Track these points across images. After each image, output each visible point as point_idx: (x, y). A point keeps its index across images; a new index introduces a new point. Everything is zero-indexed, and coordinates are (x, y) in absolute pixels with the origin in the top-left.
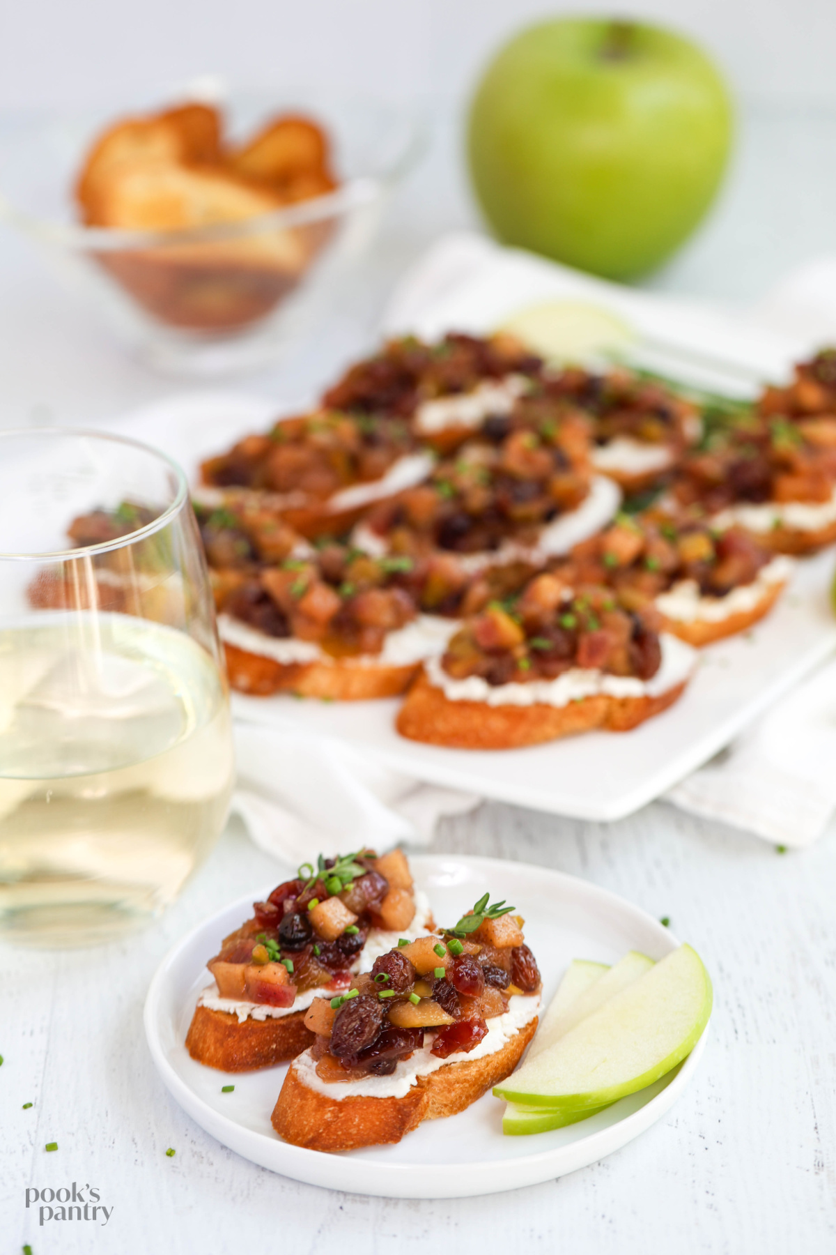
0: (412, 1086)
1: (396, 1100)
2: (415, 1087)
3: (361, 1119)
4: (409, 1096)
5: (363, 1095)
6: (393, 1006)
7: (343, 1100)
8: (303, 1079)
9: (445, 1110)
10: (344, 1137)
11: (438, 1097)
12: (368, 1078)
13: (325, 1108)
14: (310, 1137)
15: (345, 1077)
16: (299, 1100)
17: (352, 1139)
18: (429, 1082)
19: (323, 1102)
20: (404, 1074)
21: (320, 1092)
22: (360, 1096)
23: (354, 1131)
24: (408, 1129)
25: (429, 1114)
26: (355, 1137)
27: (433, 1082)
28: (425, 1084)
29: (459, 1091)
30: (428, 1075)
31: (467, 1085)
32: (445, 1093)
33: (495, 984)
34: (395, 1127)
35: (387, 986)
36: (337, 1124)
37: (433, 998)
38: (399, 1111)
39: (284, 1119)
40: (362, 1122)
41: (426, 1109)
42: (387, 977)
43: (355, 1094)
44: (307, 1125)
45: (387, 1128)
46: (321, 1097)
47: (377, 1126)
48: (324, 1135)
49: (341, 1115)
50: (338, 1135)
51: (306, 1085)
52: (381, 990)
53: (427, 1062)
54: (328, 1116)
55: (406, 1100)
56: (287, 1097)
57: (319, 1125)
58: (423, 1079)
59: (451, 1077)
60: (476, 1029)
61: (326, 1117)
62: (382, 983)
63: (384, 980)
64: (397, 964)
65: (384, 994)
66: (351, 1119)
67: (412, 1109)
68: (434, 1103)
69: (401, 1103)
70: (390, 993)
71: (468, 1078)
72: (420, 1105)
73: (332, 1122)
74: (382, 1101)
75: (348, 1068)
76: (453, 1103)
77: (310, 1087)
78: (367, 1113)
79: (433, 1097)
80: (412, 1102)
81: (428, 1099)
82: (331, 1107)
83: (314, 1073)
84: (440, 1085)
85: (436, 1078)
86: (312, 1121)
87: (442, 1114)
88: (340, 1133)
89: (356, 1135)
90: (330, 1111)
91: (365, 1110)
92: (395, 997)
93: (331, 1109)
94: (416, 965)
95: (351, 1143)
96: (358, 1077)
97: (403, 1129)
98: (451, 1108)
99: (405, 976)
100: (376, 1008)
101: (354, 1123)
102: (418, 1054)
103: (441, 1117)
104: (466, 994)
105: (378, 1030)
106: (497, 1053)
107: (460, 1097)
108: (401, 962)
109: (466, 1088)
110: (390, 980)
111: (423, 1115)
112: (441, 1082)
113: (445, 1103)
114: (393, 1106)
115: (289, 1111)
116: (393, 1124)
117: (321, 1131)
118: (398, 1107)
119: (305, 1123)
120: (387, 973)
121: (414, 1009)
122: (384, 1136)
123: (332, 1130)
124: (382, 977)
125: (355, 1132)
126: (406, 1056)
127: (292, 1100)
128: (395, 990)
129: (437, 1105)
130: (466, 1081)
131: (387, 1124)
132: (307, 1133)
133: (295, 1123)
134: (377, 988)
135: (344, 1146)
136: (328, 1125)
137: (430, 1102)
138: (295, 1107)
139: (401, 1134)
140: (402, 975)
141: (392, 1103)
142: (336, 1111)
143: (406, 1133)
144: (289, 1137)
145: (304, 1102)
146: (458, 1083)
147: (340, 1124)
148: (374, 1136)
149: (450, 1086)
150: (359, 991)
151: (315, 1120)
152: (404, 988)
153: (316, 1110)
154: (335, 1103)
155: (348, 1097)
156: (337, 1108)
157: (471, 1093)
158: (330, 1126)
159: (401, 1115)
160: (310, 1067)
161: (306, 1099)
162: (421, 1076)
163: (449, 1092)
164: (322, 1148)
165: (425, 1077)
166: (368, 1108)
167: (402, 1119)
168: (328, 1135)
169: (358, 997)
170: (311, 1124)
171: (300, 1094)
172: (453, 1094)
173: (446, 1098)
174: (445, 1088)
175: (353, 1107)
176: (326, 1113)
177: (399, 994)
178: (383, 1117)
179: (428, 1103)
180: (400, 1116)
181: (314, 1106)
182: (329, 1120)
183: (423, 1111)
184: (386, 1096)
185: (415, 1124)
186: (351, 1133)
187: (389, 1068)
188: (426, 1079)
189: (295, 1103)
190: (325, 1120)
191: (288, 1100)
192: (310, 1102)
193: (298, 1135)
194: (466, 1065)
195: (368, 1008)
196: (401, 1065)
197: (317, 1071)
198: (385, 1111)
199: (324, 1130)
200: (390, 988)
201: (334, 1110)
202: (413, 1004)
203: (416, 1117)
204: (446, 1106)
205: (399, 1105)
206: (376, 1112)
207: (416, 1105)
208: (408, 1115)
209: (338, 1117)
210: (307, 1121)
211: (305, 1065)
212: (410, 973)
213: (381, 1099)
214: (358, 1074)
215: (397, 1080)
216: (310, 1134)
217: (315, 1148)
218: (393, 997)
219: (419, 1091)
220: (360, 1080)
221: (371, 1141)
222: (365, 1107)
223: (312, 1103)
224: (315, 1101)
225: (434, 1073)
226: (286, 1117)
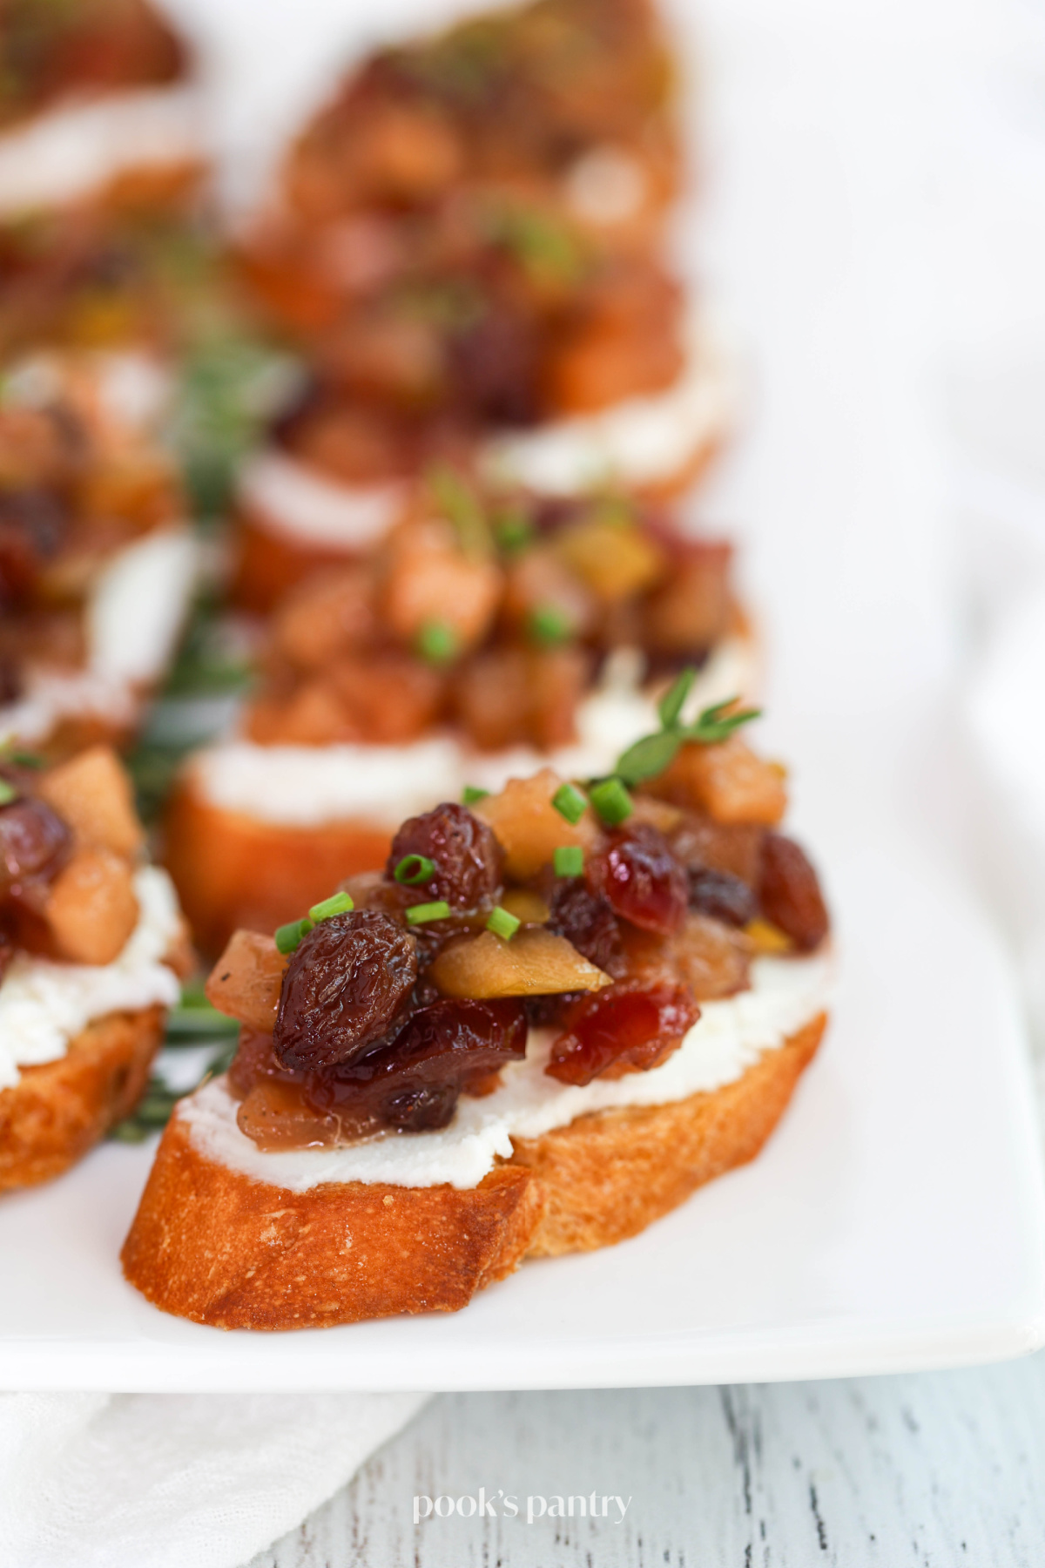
0: (499, 1159)
1: (456, 1192)
2: (509, 1161)
3: (360, 1241)
4: (488, 1182)
5: (365, 1181)
6: (446, 945)
7: (311, 1191)
8: (204, 1142)
9: (587, 1231)
10: (311, 1291)
11: (569, 1194)
12: (380, 1139)
13: (261, 1213)
14: (221, 1291)
15: (319, 1135)
16: (192, 1197)
17: (337, 1297)
18: (543, 1155)
19: (256, 1197)
20: (478, 1127)
21: (247, 1172)
22: (359, 1183)
23: (340, 1274)
24: (487, 1273)
25: (541, 1240)
26: (344, 1291)
27: (554, 1156)
28: (532, 1160)
29: (624, 1182)
30: (541, 1136)
31: (644, 1165)
32: (588, 1185)
33: (719, 911)
34: (453, 1266)
35: (425, 892)
36: (295, 1253)
37: (549, 926)
38: (463, 1222)
39: (152, 1251)
40: (362, 1251)
41: (534, 1223)
42: (427, 866)
43: (345, 1178)
44: (212, 1260)
45: (430, 1269)
46: (251, 1184)
47: (403, 1262)
48: (258, 1283)
49: (306, 1230)
50: (296, 1286)
51: (211, 1158)
52: (412, 905)
53: (537, 1103)
54: (270, 1235)
55: (483, 1192)
56: (162, 1191)
57: (246, 1259)
58: (527, 1146)
59: (604, 1141)
60: (669, 1012)
61: (263, 1237)
62: (415, 886)
63: (420, 876)
64: (456, 834)
65: (423, 913)
66: (333, 1241)
67: (498, 1216)
68: (556, 1211)
69: (469, 1201)
70: (438, 910)
71: (649, 1145)
72: (518, 1210)
73: (278, 1249)
74: (419, 1194)
75: (323, 1109)
76: (609, 1214)
77: (222, 1162)
78: (377, 1225)
79: (555, 1193)
80: (498, 1197)
81: (541, 1195)
82: (278, 1209)
83: (235, 1129)
84: (571, 1163)
85: (562, 1143)
86: (228, 1248)
87: (579, 1243)
88: (301, 1279)
89: (346, 1284)
90: (275, 1220)
91: (372, 1217)
92: (450, 921)
93: (278, 1215)
94: (508, 846)
95: (334, 1306)
96: (351, 1134)
97: (475, 1271)
98: (604, 1226)
99: (476, 866)
100: (399, 940)
101: (342, 1253)
102: (514, 1074)
103: (576, 1251)
104: (642, 922)
105: (403, 1002)
106: (725, 1089)
107: (628, 1200)
108: (467, 829)
109: (642, 1173)
110: (437, 878)
111: (526, 1239)
112: (575, 1155)
113: (587, 1209)
114: (446, 1208)
115: (166, 1228)
116: (448, 1257)
117: (250, 1274)
118: (459, 1210)
119: (208, 1254)
120: (429, 857)
121: (499, 947)
122: (424, 1290)
123: (281, 1270)
124: (415, 868)
125: (345, 1276)
126: (481, 1083)
127: (174, 1199)
128: (452, 903)
129: (564, 1218)
130: (642, 1154)
131: (430, 1257)
132: (212, 1282)
133: (183, 1257)
134: (402, 899)
135: (313, 1316)
136: (269, 1258)
137: (547, 1207)
138: (183, 1215)
139: (469, 1284)
140: (469, 861)
141: (445, 1201)
142: (292, 1220)
143: (481, 1287)
144: (166, 1295)
145: (206, 1201)
146: (621, 1157)
147: (300, 1255)
148: (395, 1290)
149: (599, 1168)
150: (354, 898)
151: (236, 1248)
152: (474, 900)
153: (237, 1221)
154: (287, 1198)
155: (325, 1185)
156: (292, 1211)
157: (657, 1188)
158: (274, 1260)
159: (469, 1234)
160: (223, 1116)
161: (212, 1194)
162: (523, 1139)
163: (598, 1180)
164: (252, 1320)
165: (531, 1141)
166: (377, 1213)
167: (472, 1243)
168: (270, 1287)
169: (351, 914)
170: (225, 1257)
171: (194, 1181)
172: (607, 1188)
173: (590, 1197)
174: (585, 1169)
175: (337, 1209)
176: (266, 1227)
177: (461, 915)
178: (419, 1237)
179: (540, 1206)
180: (466, 1237)
181: (231, 1208)
182: (272, 1243)
183: (528, 1226)
184: (428, 1184)
185: (507, 1262)
186: (332, 1281)
187: (436, 1108)
188: (535, 1146)
189: (184, 1204)
190: (260, 1243)
191: (164, 1200)
192: (221, 1200)
193: (189, 1288)
194: (642, 1114)
195: (377, 940)
196: (467, 1108)
197: (242, 1120)
198: (427, 1221)
199: (259, 1271)
200: (434, 898)
201: (286, 1218)
202: (500, 939)
203: (508, 1240)
204: (588, 1219)
205: (463, 1204)
206: (401, 1223)
207: (509, 1208)
208: (489, 1233)
209: (296, 1237)
210: (213, 1249)
211: (213, 1110)
212: (489, 861)
213: (416, 1189)
214: (353, 1128)
215: (459, 1142)
216: (220, 1284)
217: (234, 1324)
218: (445, 921)
219: (518, 1173)
220: (357, 1143)
221: (388, 1302)
222: (370, 1211)
223: (227, 1203)
224: (234, 1196)
225: (557, 1132)
226: (156, 1245)
